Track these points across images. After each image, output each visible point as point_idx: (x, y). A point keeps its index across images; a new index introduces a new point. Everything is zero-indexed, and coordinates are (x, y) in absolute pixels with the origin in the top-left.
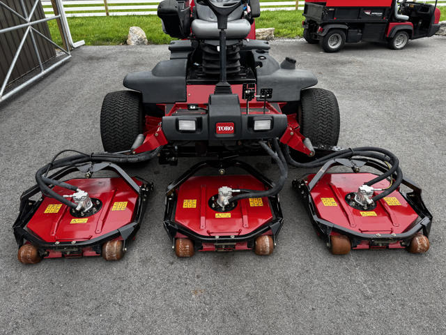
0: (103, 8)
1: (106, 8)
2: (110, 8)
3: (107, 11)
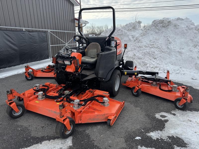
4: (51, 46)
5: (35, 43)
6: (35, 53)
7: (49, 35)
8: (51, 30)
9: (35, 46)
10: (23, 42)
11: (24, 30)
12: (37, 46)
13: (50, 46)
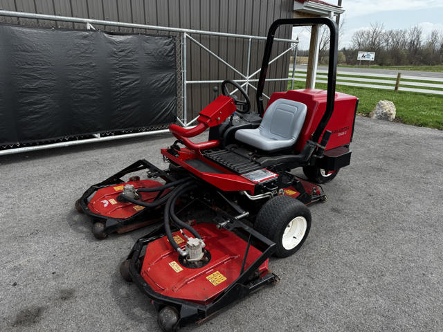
0: (394, 82)
1: (397, 83)
2: (401, 83)
3: (397, 86)
4: (187, 84)
5: (129, 73)
6: (123, 105)
7: (185, 46)
8: (194, 31)
9: (126, 82)
10: (80, 65)
11: (89, 28)
12: (133, 82)
13: (187, 82)
